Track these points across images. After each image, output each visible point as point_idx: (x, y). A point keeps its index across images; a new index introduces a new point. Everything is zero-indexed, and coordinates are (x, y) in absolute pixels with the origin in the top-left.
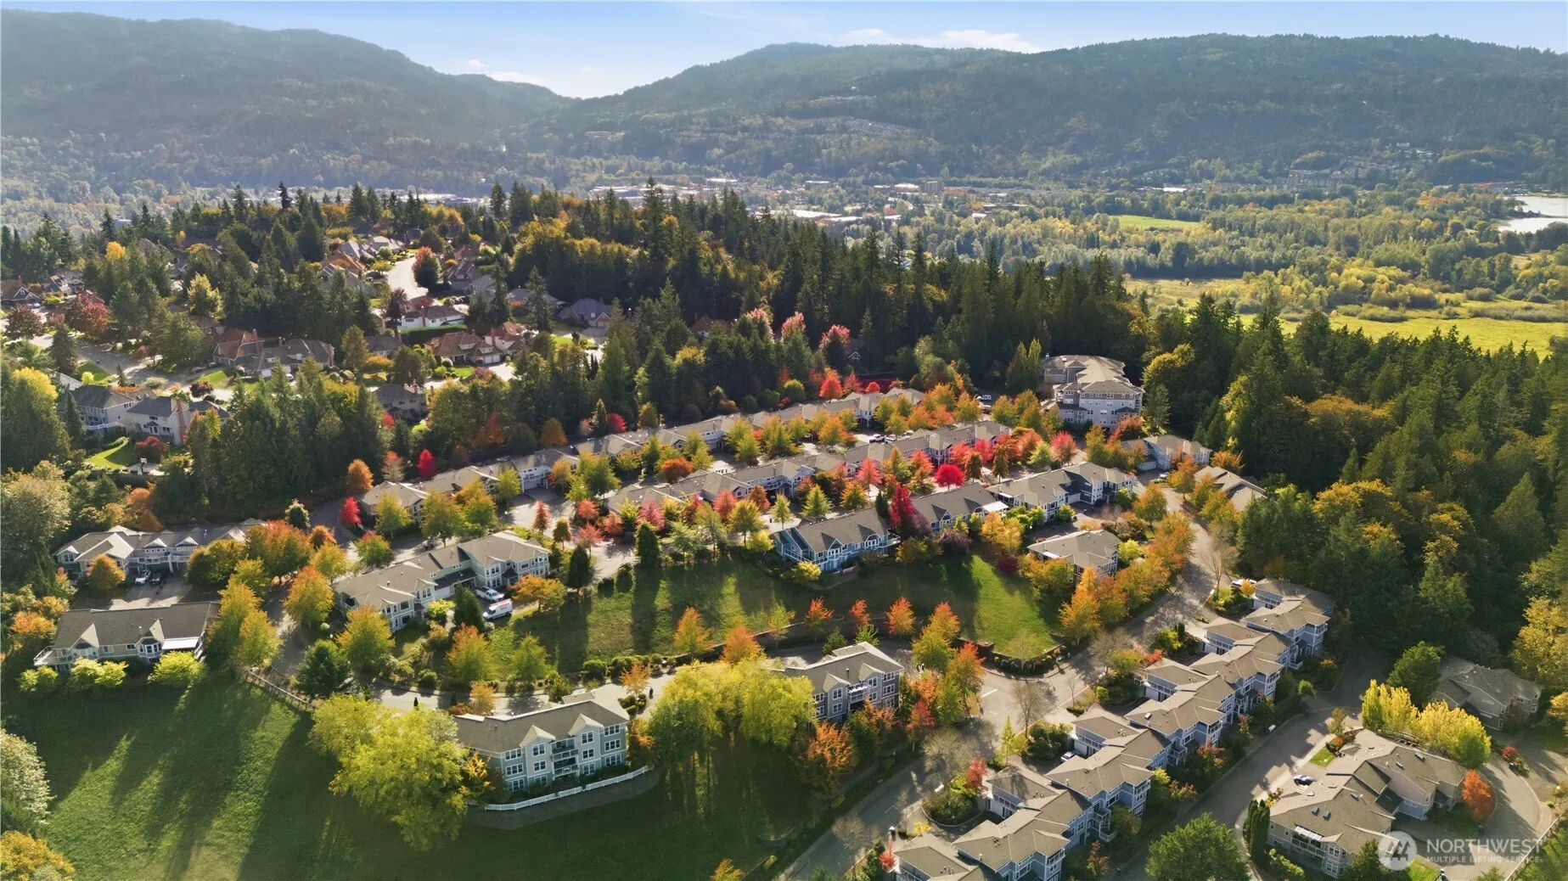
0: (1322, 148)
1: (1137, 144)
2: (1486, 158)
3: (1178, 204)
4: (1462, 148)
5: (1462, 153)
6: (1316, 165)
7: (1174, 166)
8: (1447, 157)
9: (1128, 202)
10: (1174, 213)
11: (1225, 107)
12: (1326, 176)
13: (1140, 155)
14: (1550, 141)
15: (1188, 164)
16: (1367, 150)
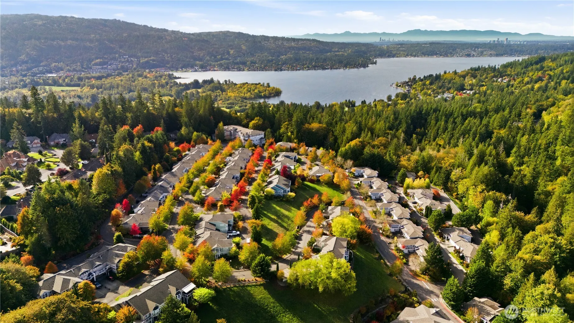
0: (100, 58)
1: (23, 57)
2: (153, 60)
3: (64, 81)
4: (146, 57)
5: (146, 59)
6: (100, 64)
7: (44, 66)
8: (143, 60)
9: (41, 81)
10: (64, 84)
11: (55, 43)
12: (105, 68)
13: (26, 62)
14: (169, 55)
15: (50, 65)
16: (114, 59)
